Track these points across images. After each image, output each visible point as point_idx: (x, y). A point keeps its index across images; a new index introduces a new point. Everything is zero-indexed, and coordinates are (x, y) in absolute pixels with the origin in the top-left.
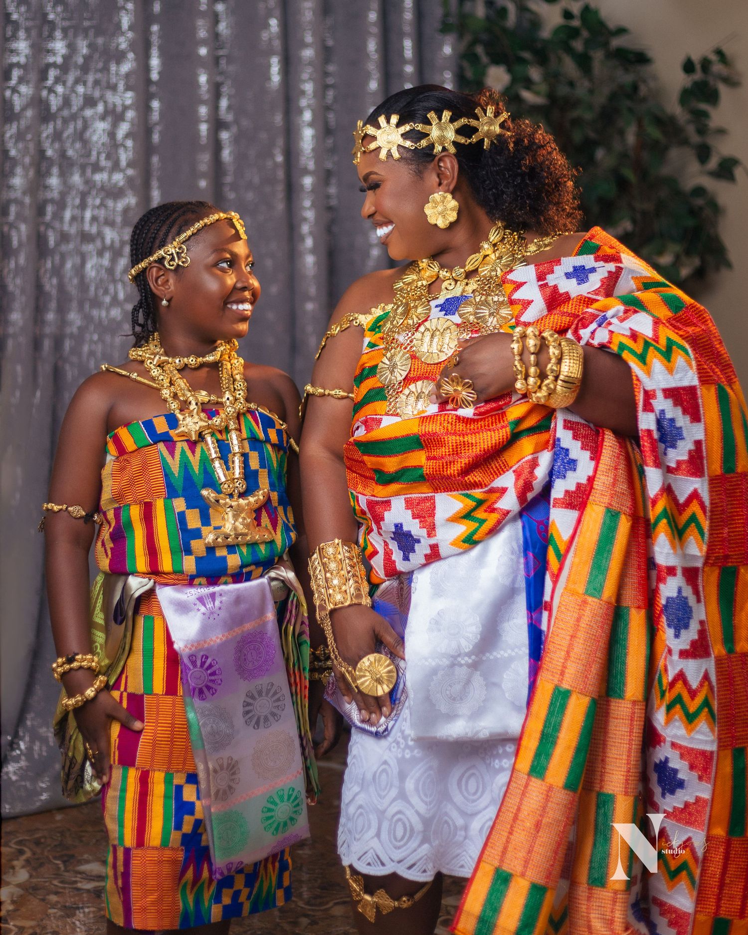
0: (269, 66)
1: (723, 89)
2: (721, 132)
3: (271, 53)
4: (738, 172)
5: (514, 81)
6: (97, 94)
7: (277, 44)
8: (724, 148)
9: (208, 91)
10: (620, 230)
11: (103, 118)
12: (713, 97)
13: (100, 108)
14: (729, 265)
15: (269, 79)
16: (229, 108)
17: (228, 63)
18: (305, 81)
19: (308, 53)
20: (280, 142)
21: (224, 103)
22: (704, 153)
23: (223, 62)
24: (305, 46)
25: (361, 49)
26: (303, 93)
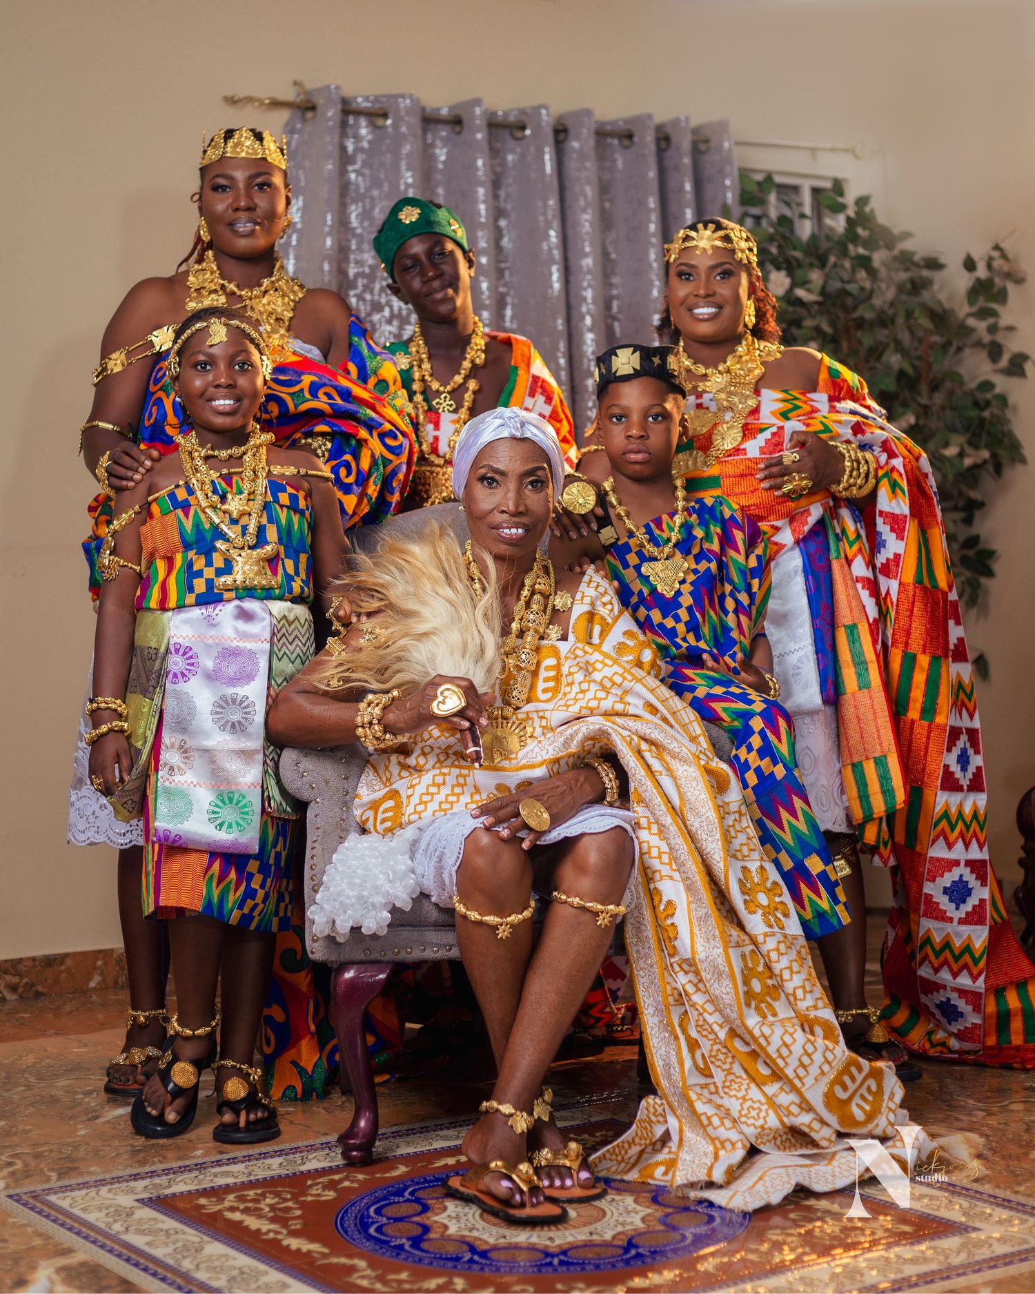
0: (551, 274)
1: (1011, 287)
2: (1011, 329)
3: (551, 261)
4: (1028, 367)
5: (794, 285)
6: (383, 300)
7: (556, 253)
8: (1014, 345)
9: (489, 298)
10: (904, 424)
11: (389, 322)
12: (1002, 297)
13: (387, 313)
14: (1023, 461)
15: (551, 287)
16: (513, 317)
17: (511, 275)
18: (585, 289)
19: (588, 262)
20: (562, 346)
21: (509, 312)
22: (995, 351)
23: (507, 274)
24: (586, 255)
25: (643, 259)
26: (585, 299)
